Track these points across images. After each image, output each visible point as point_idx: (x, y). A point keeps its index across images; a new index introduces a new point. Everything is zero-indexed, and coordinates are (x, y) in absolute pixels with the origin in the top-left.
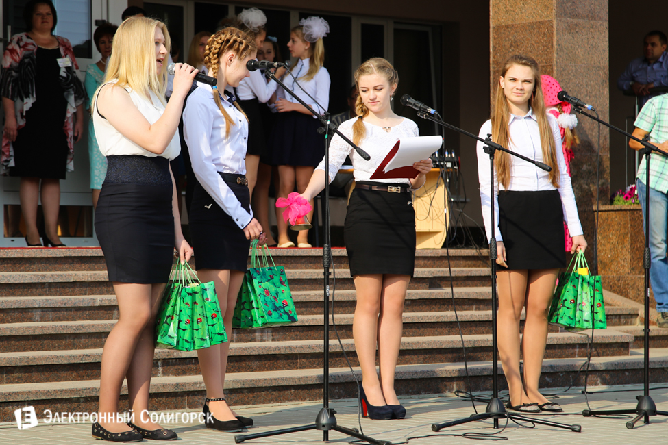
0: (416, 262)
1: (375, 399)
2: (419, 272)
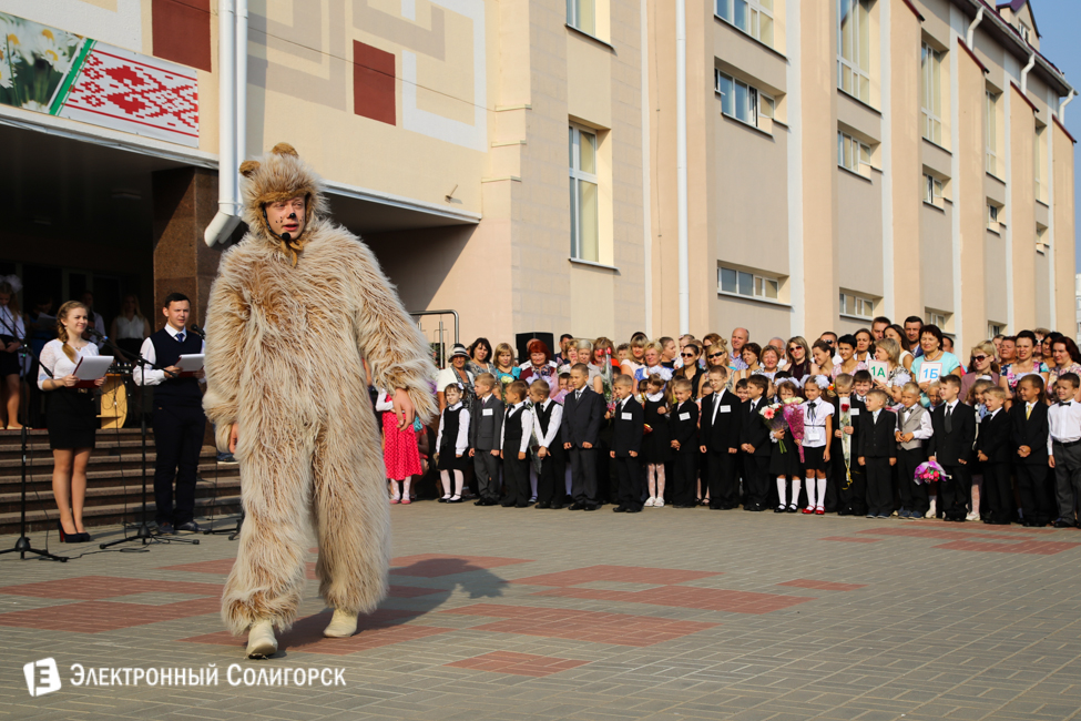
0: (97, 438)
1: (69, 529)
2: (99, 444)
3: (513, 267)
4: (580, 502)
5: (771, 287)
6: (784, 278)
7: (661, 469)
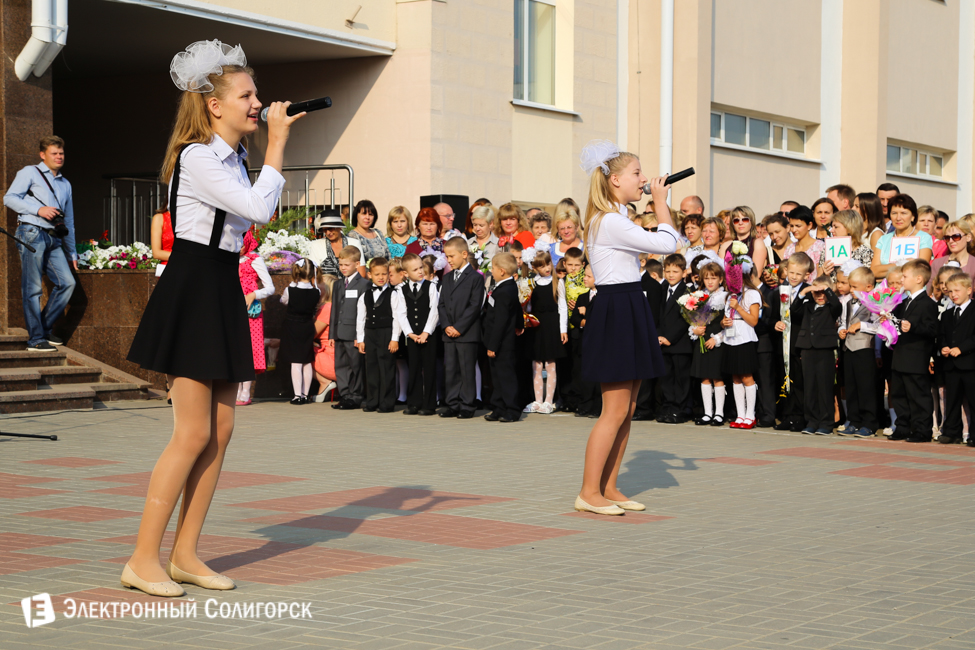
3: (433, 111)
4: (454, 407)
5: (796, 138)
6: (813, 127)
7: (551, 368)
